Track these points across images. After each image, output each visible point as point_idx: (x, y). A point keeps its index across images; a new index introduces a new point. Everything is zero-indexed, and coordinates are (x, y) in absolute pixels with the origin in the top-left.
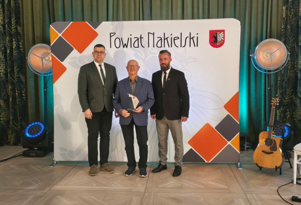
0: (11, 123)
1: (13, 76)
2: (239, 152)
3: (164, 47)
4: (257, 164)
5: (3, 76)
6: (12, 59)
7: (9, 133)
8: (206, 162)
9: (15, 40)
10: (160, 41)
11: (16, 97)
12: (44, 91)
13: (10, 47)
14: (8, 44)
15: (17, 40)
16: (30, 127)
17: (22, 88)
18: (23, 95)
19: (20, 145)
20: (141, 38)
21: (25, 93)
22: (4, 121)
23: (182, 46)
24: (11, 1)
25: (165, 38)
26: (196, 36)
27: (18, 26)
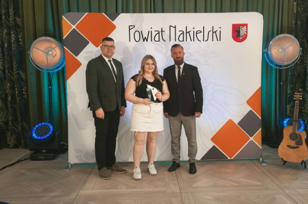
0: (9, 124)
1: (11, 72)
2: (261, 148)
3: (186, 41)
5: (1, 72)
6: (10, 53)
7: (9, 135)
8: (229, 158)
9: (14, 33)
10: (182, 34)
11: (15, 96)
12: (49, 88)
13: (8, 40)
14: (5, 37)
15: (15, 33)
16: (37, 128)
17: (22, 85)
18: (24, 93)
19: (21, 148)
20: (162, 31)
21: (25, 91)
23: (205, 40)
25: (187, 31)
26: (219, 30)
27: (17, 17)
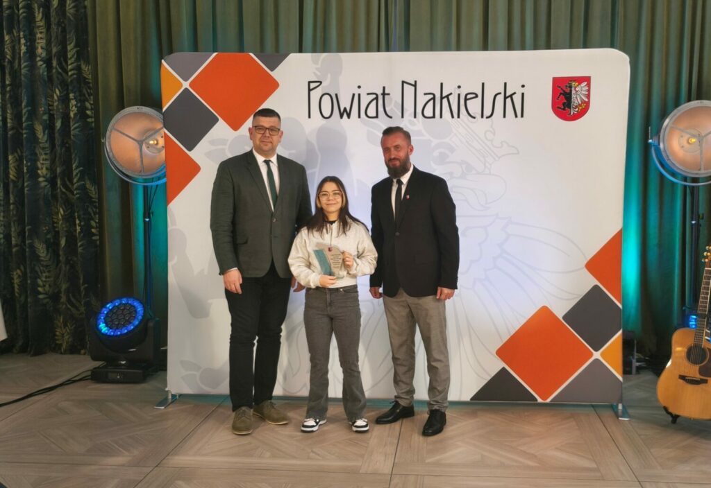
0: (62, 300)
1: (68, 183)
2: (620, 378)
3: (441, 117)
4: (666, 409)
5: (46, 183)
6: (67, 143)
7: (59, 324)
8: (540, 400)
9: (75, 98)
10: (432, 101)
11: (75, 236)
12: (145, 221)
13: (62, 113)
14: (57, 106)
15: (79, 98)
16: (111, 310)
17: (90, 214)
18: (93, 230)
19: (85, 354)
20: (384, 94)
21: (97, 227)
22: (46, 294)
23: (485, 115)
24: (65, 2)
25: (444, 95)
26: (519, 91)
27: (82, 62)
